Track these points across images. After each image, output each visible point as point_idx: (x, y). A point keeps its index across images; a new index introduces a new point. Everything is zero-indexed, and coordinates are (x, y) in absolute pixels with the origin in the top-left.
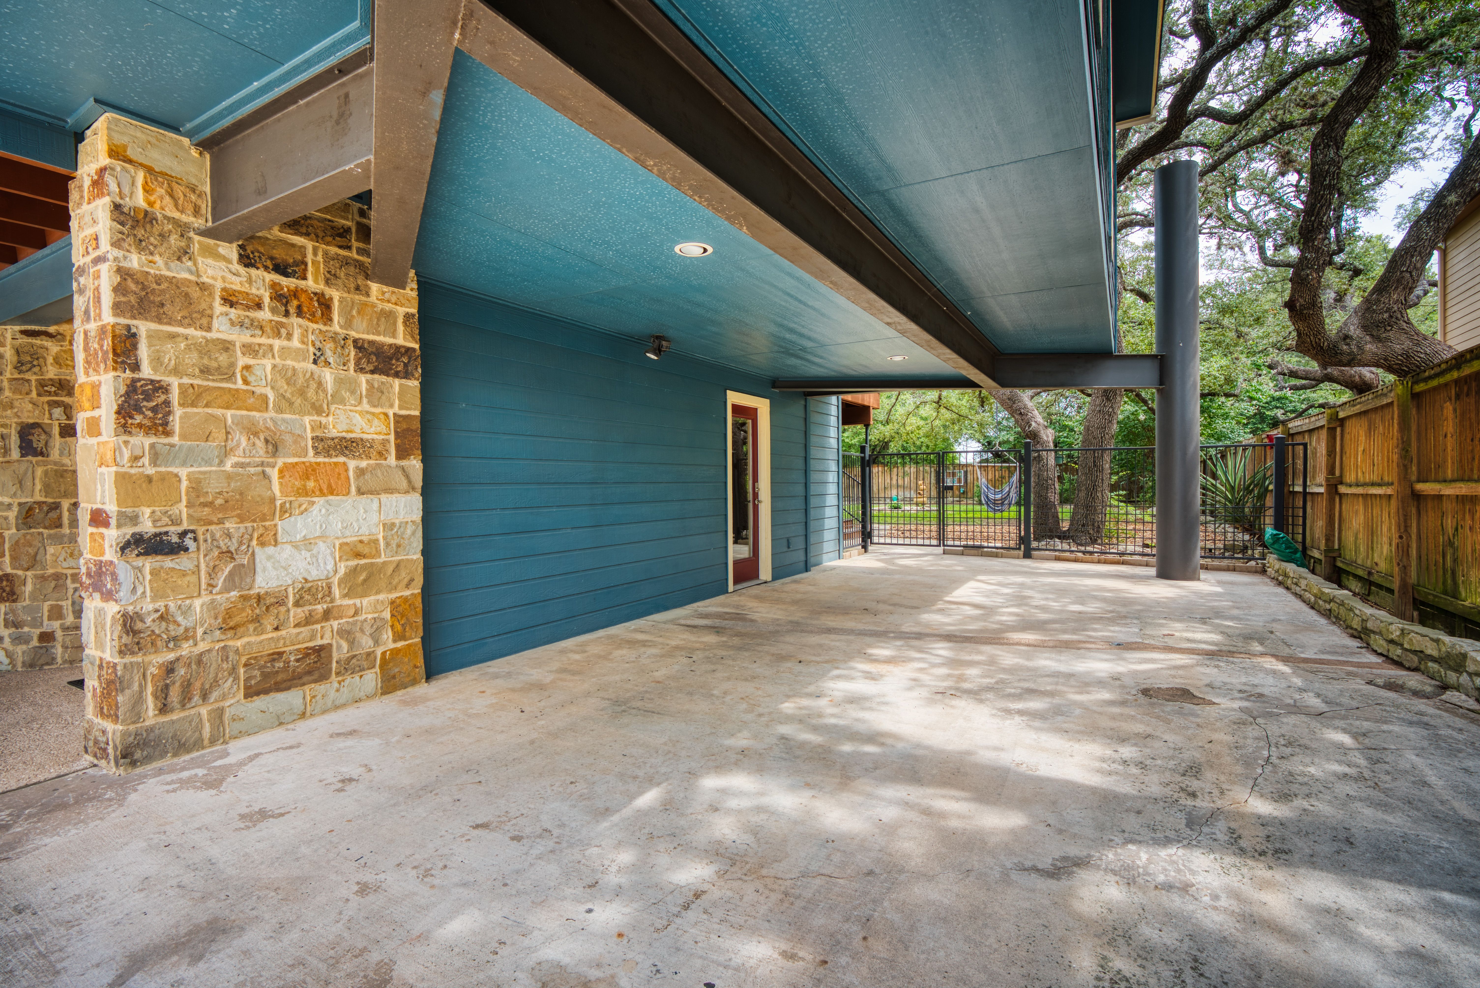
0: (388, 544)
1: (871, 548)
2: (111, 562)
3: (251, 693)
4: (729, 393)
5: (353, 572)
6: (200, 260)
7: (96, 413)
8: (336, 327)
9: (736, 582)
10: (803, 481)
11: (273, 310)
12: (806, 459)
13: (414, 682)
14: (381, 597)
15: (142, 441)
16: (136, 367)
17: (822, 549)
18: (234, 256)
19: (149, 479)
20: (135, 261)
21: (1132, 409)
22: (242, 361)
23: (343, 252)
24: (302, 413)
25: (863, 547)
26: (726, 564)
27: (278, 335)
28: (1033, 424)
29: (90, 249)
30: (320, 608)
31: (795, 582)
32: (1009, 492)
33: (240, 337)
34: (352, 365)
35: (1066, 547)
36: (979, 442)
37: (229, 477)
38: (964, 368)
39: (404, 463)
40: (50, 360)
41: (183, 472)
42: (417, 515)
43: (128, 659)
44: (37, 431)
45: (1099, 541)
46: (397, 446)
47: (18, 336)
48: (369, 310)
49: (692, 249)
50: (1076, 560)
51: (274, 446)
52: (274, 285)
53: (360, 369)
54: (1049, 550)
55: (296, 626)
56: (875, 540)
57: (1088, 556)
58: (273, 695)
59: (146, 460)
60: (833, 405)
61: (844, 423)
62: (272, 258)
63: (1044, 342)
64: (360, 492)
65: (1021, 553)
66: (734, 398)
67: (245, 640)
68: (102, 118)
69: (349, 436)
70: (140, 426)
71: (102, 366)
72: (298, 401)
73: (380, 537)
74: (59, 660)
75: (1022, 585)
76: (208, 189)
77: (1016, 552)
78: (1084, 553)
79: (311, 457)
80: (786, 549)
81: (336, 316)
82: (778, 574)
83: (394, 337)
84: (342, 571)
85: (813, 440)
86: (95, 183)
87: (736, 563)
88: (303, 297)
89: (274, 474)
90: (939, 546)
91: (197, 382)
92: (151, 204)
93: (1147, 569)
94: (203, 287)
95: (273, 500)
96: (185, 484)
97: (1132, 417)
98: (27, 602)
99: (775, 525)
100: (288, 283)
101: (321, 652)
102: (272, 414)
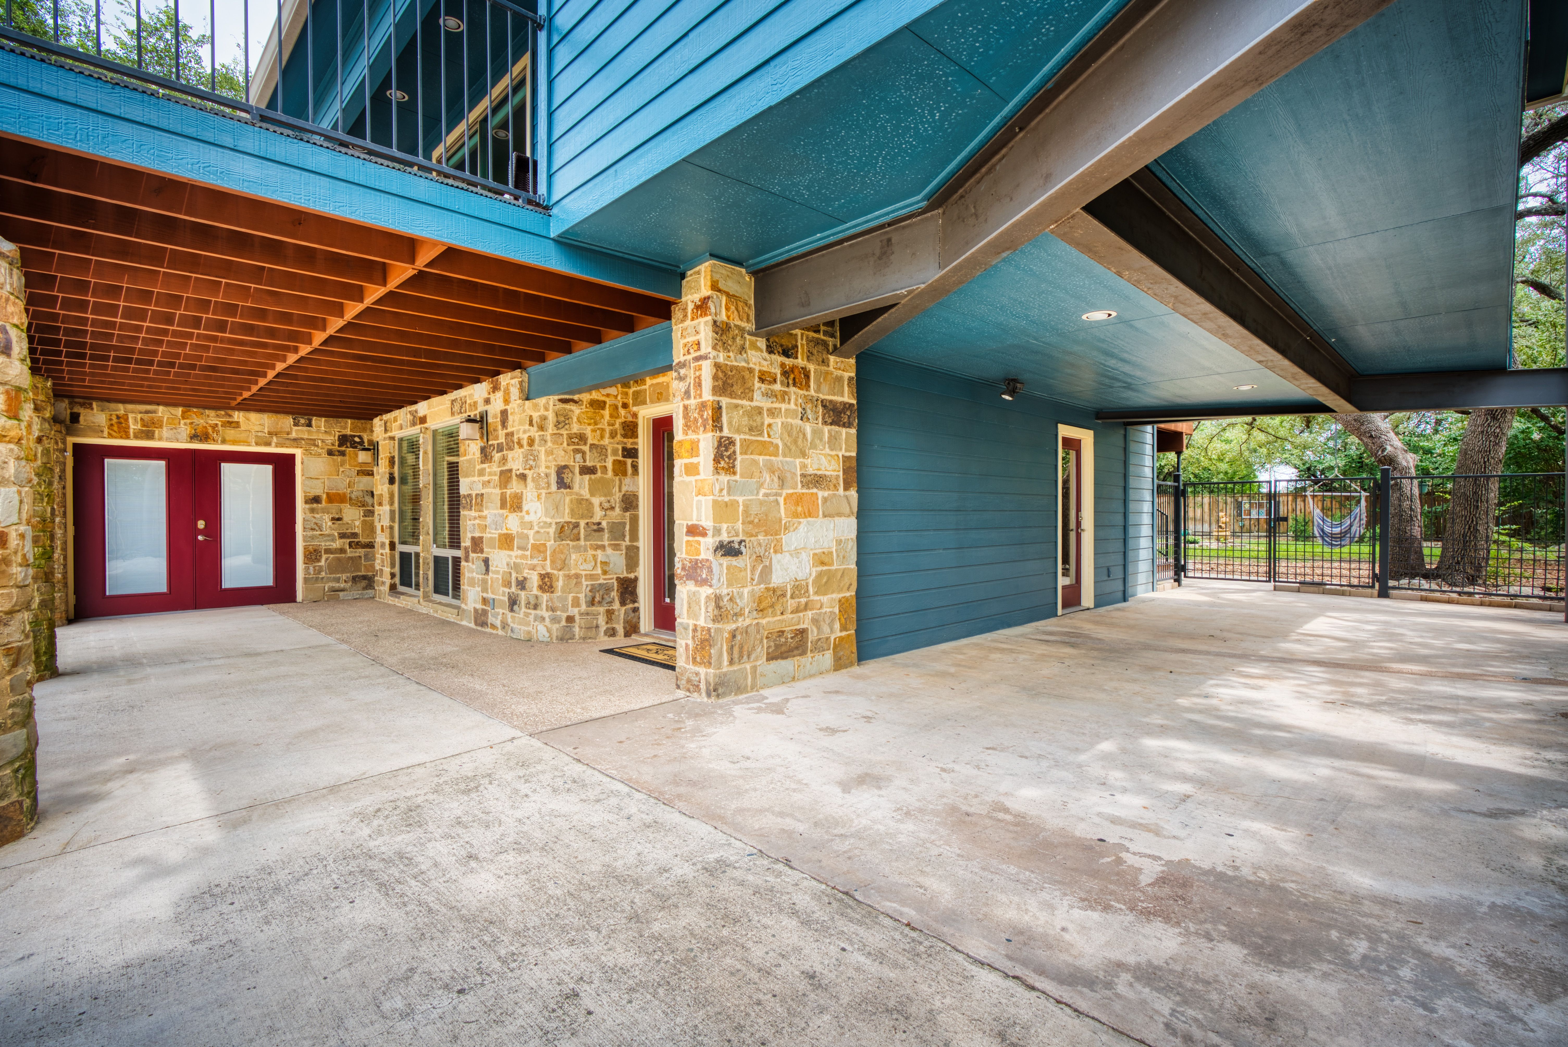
0: (838, 556)
1: (1184, 581)
2: (707, 560)
3: (771, 658)
4: (1061, 427)
5: (820, 575)
6: (749, 352)
7: (694, 460)
8: (812, 392)
9: (1064, 607)
10: (1122, 510)
11: (782, 383)
12: (1125, 489)
13: (851, 664)
14: (834, 596)
15: (724, 478)
16: (721, 430)
17: (1137, 581)
18: (764, 347)
19: (726, 504)
20: (721, 358)
21: (1522, 426)
22: (767, 420)
23: (816, 335)
24: (795, 457)
25: (1175, 580)
26: (1056, 588)
27: (784, 400)
28: (1389, 448)
29: (692, 351)
30: (803, 600)
31: (1118, 609)
32: (1351, 525)
33: (766, 404)
34: (820, 419)
35: (1434, 586)
36: (1296, 468)
37: (761, 503)
38: (1323, 395)
39: (847, 493)
40: (575, 419)
41: (741, 499)
42: (854, 534)
43: (717, 626)
44: (566, 471)
45: (1480, 582)
46: (844, 480)
47: (557, 403)
48: (829, 377)
49: (1099, 316)
50: (1449, 602)
51: (782, 481)
52: (783, 365)
53: (825, 423)
54: (1413, 589)
55: (792, 612)
56: (1190, 574)
57: (1465, 597)
58: (780, 661)
59: (725, 492)
60: (1148, 434)
61: (1158, 451)
62: (782, 346)
63: (1419, 362)
64: (825, 516)
65: (1375, 591)
66: (1065, 431)
67: (767, 619)
68: (707, 264)
69: (819, 473)
70: (723, 468)
71: (702, 429)
72: (793, 448)
73: (834, 550)
74: (577, 637)
75: (1386, 623)
76: (752, 302)
77: (1370, 590)
78: (1459, 593)
79: (800, 490)
80: (1106, 578)
81: (812, 384)
82: (1100, 601)
83: (843, 396)
84: (814, 574)
85: (1132, 469)
86: (697, 307)
87: (1064, 587)
88: (796, 372)
89: (781, 500)
90: (1269, 581)
91: (747, 437)
92: (728, 317)
93: (1551, 614)
94: (751, 370)
95: (781, 520)
96: (741, 508)
97: (1521, 436)
98: (559, 594)
99: (1098, 553)
100: (789, 362)
101: (802, 633)
102: (780, 458)
